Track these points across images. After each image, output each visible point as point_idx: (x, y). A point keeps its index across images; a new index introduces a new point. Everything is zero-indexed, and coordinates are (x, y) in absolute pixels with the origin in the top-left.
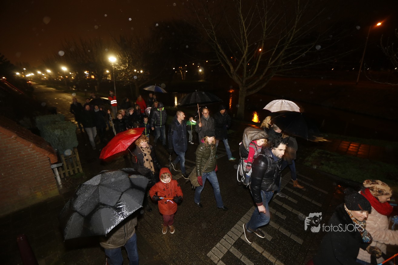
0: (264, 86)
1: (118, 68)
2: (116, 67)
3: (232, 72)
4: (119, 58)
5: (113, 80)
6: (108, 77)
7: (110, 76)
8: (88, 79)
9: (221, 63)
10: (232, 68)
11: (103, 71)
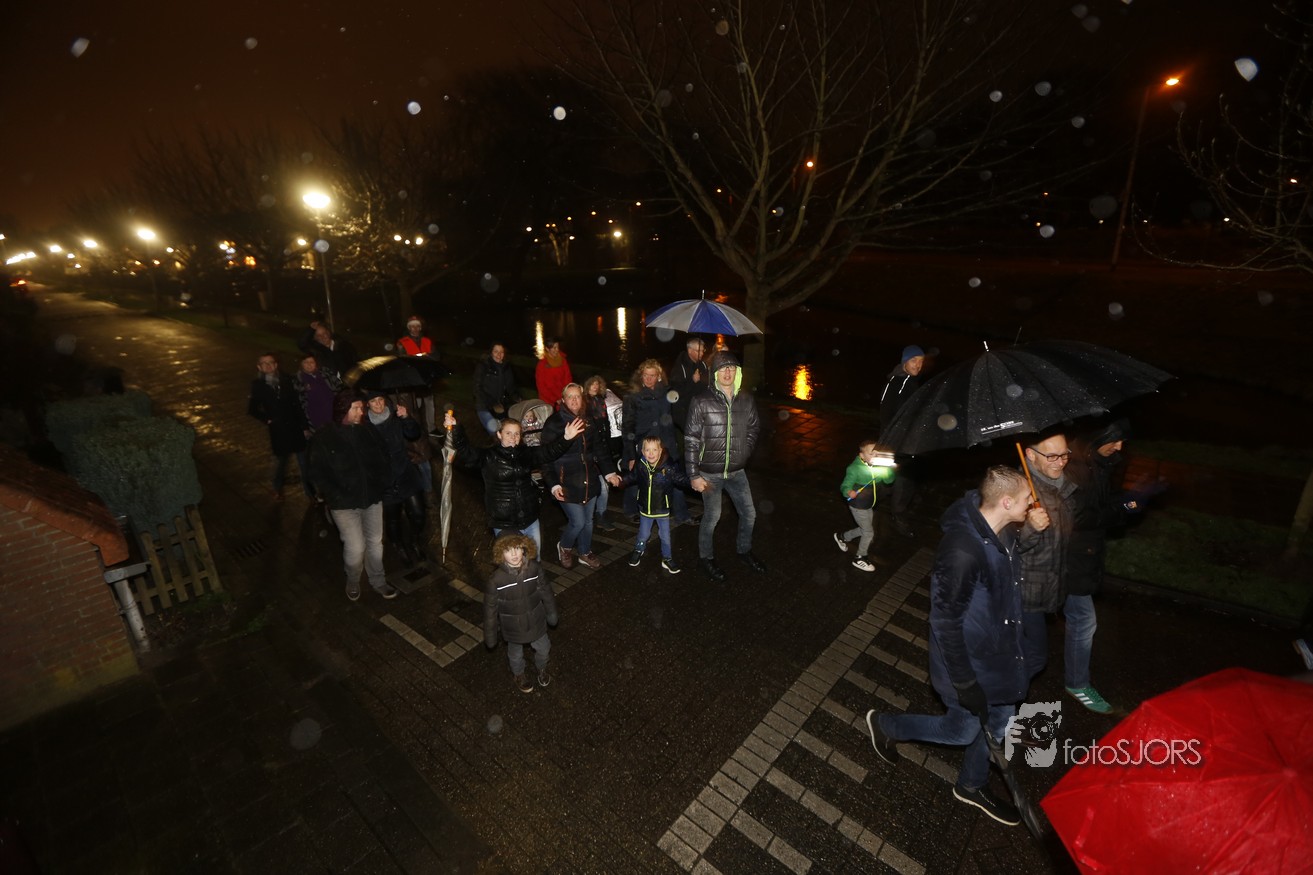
0: (825, 279)
1: (336, 228)
2: (330, 226)
3: (720, 239)
4: (341, 195)
5: (321, 270)
6: (304, 262)
7: (309, 256)
8: (234, 268)
9: (683, 208)
10: (719, 224)
11: (287, 242)
